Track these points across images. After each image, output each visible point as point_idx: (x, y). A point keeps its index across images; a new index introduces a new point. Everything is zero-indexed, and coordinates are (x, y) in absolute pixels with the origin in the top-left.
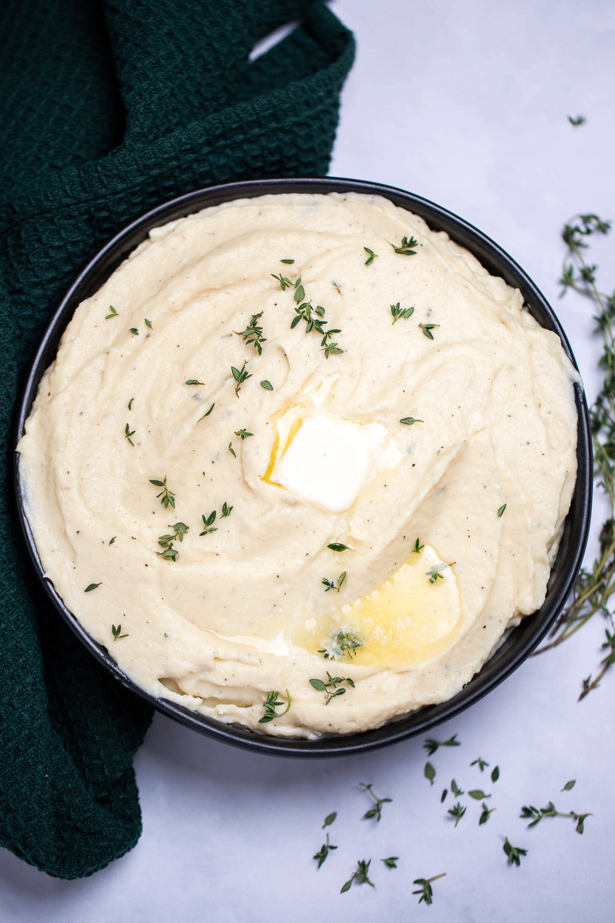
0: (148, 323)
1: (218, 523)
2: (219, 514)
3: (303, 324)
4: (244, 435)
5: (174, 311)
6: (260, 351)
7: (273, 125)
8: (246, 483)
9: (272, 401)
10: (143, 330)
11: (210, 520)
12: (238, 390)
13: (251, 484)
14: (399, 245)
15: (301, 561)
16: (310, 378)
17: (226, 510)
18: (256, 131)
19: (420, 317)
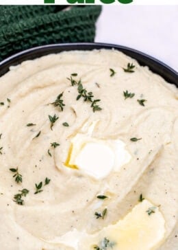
0: (9, 100)
1: (44, 188)
2: (44, 183)
3: (82, 99)
4: (55, 145)
5: (21, 96)
6: (62, 109)
7: (66, 26)
8: (56, 168)
9: (68, 131)
10: (6, 103)
11: (39, 187)
12: (52, 126)
13: (59, 167)
14: (126, 68)
15: (85, 204)
16: (87, 120)
17: (47, 181)
18: (58, 27)
19: (137, 97)
